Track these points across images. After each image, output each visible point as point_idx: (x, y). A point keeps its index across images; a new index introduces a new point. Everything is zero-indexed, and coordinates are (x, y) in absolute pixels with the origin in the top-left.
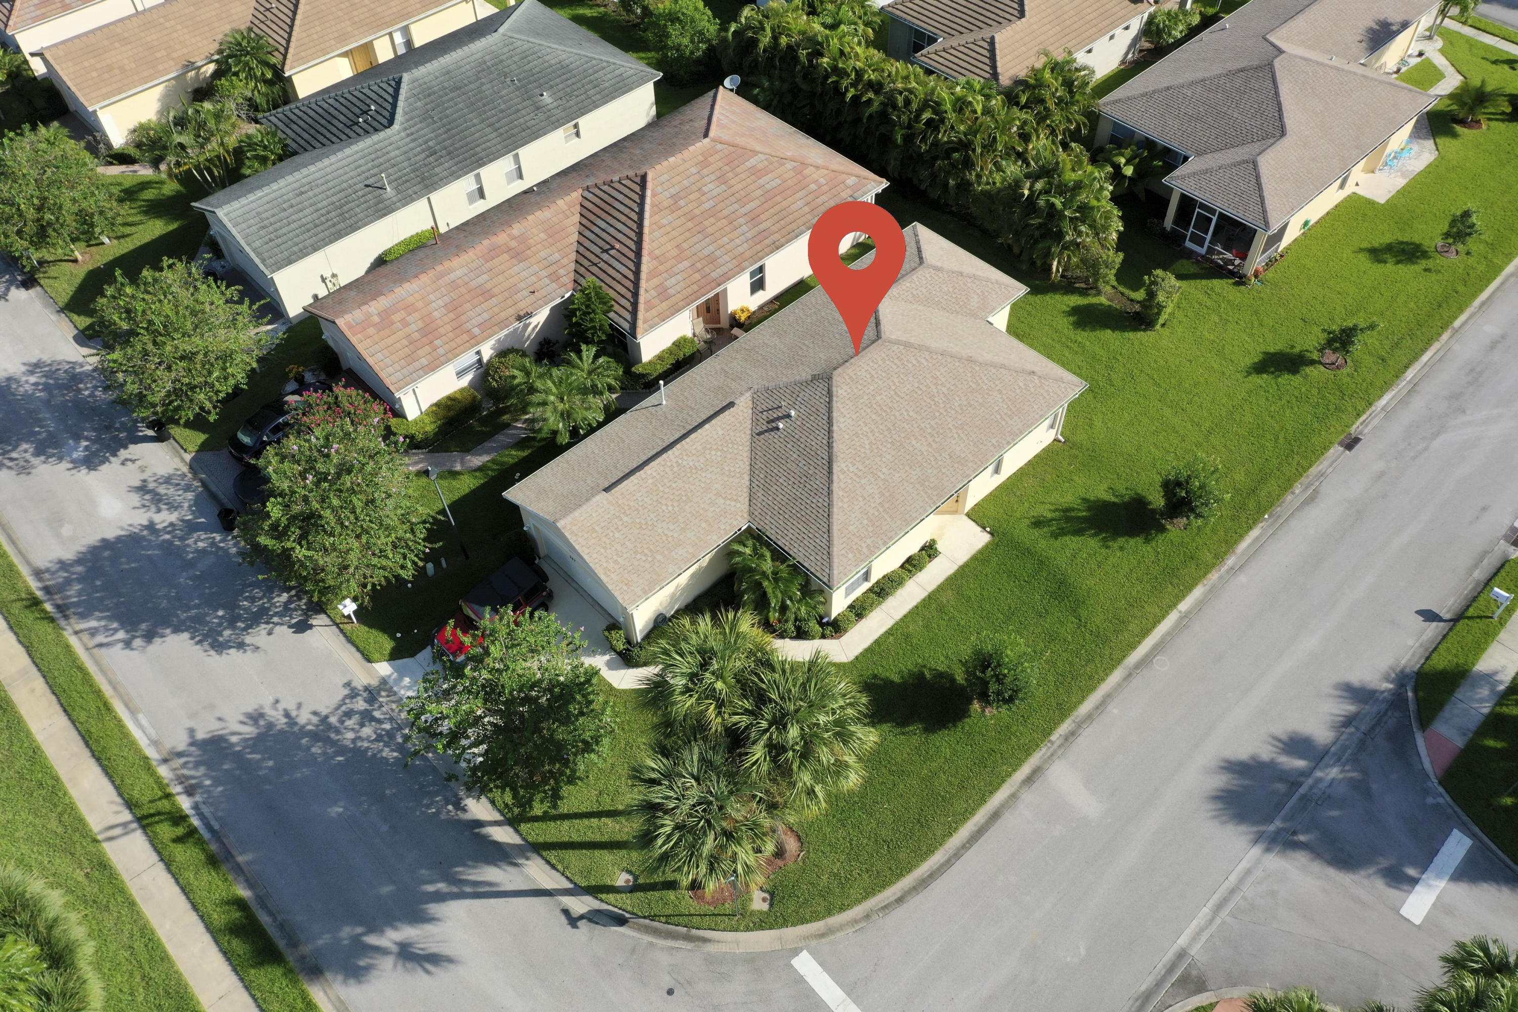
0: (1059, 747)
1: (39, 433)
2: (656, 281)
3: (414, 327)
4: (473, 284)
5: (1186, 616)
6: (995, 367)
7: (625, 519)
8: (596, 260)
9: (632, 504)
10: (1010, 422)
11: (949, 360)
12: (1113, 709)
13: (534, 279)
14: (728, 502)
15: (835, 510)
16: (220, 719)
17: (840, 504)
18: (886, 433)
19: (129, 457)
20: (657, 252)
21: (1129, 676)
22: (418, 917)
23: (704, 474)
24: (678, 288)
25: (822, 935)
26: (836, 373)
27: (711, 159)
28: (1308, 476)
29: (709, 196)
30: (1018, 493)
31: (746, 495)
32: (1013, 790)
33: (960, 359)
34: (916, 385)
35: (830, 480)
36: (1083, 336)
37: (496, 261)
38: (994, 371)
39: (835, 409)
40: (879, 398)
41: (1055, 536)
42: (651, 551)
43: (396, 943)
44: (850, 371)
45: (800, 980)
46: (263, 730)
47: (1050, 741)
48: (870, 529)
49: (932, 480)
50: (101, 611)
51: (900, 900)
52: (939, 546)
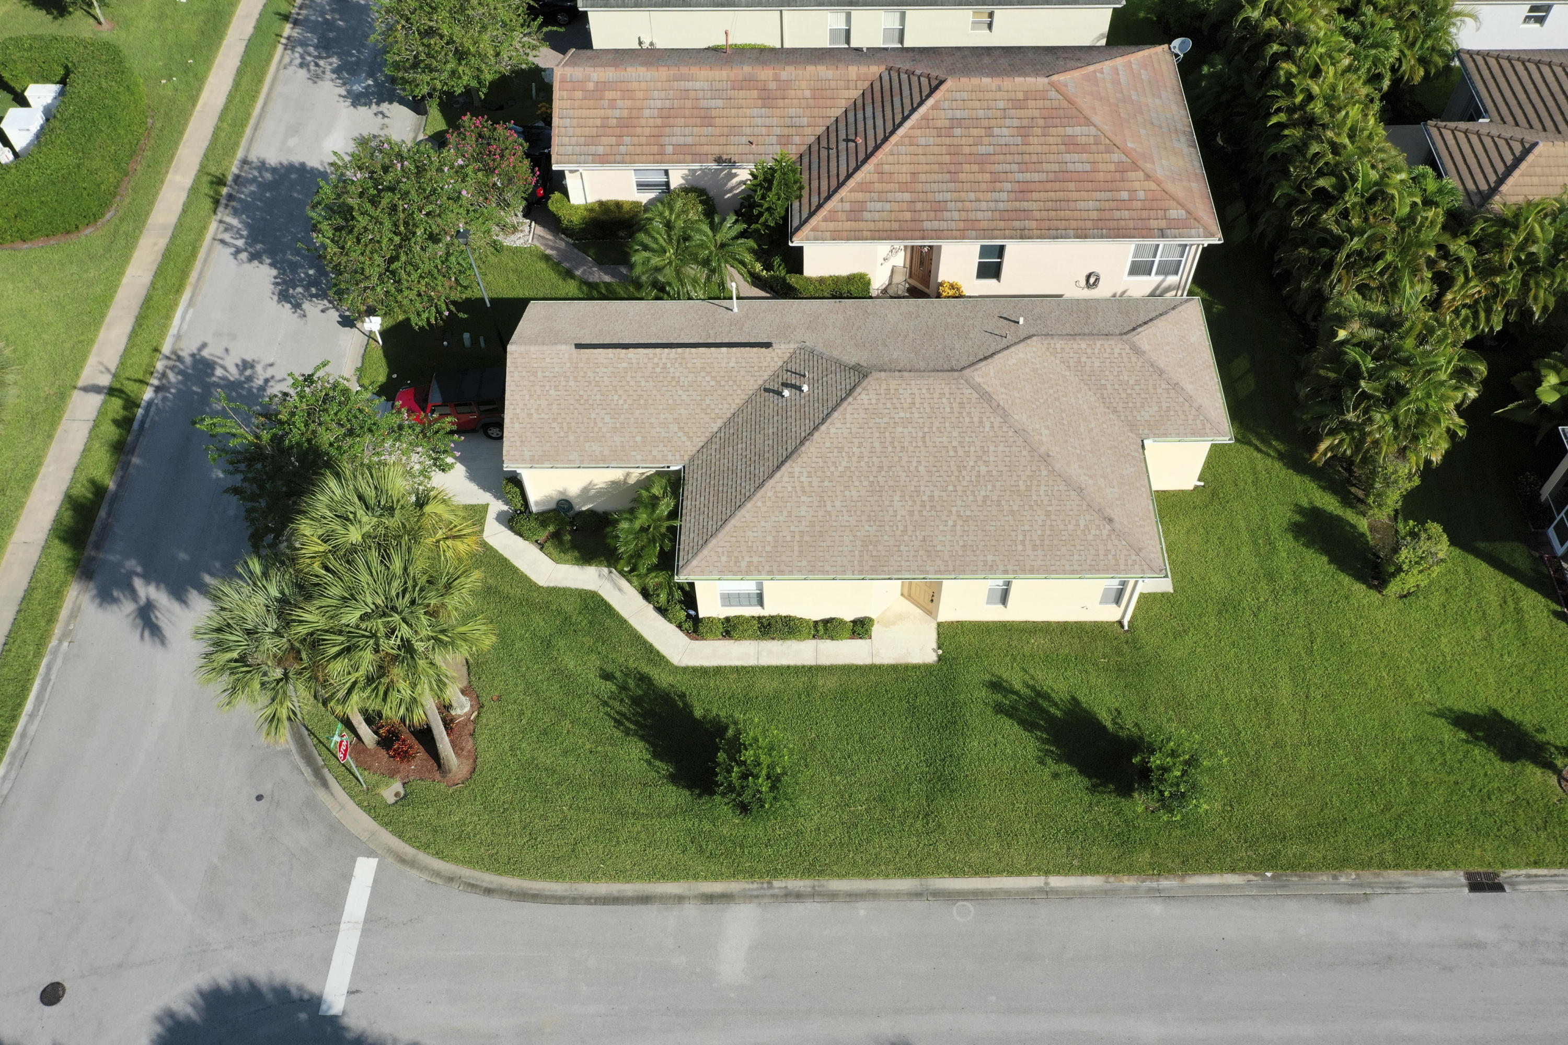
0: (772, 896)
1: (353, 55)
2: (860, 196)
3: (617, 113)
4: (703, 103)
5: (1047, 893)
6: (1068, 485)
7: (572, 383)
8: (833, 145)
9: (590, 374)
10: (1029, 552)
11: (1020, 442)
12: (862, 909)
13: (764, 131)
14: (680, 434)
15: (749, 505)
16: (227, 350)
17: (759, 504)
18: (874, 469)
19: (385, 111)
20: (887, 168)
21: (916, 895)
22: (179, 594)
23: (680, 393)
24: (877, 216)
25: (402, 860)
26: (876, 375)
27: (1031, 103)
28: (1378, 875)
29: (994, 140)
30: (1014, 643)
31: (704, 439)
32: (687, 893)
33: (1032, 450)
34: (955, 443)
35: (771, 476)
36: (1286, 544)
37: (742, 93)
38: (1063, 487)
39: (841, 409)
40: (900, 429)
41: (999, 709)
42: (570, 428)
43: (148, 599)
44: (893, 384)
45: (347, 877)
46: (243, 379)
47: (770, 883)
48: (768, 548)
49: (880, 548)
50: (248, 217)
51: (488, 891)
52: (875, 630)
